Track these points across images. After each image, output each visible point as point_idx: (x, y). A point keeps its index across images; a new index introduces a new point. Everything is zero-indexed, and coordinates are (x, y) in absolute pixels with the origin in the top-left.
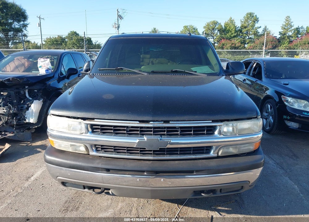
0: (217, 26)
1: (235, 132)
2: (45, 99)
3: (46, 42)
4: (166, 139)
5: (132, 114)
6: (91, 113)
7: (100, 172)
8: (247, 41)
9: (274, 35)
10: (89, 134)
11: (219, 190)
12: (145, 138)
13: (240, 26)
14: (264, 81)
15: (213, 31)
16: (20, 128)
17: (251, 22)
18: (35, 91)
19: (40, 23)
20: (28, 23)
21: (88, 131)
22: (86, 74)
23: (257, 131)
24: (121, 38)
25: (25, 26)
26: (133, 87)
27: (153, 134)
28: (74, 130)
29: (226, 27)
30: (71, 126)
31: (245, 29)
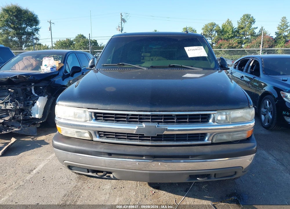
0: (215, 28)
1: (228, 120)
2: (49, 95)
3: (56, 44)
4: (163, 126)
5: (132, 105)
6: (94, 104)
7: (103, 156)
8: (244, 41)
9: (270, 36)
10: (92, 121)
11: (213, 175)
12: (144, 125)
13: (237, 27)
14: (263, 78)
15: (211, 32)
16: (26, 123)
17: (247, 23)
18: (41, 88)
19: (51, 27)
20: (39, 27)
21: (92, 118)
22: (91, 70)
23: (250, 119)
24: (123, 36)
25: (37, 30)
26: (133, 80)
27: (151, 122)
28: (80, 117)
29: (223, 29)
30: (77, 114)
31: (242, 30)
